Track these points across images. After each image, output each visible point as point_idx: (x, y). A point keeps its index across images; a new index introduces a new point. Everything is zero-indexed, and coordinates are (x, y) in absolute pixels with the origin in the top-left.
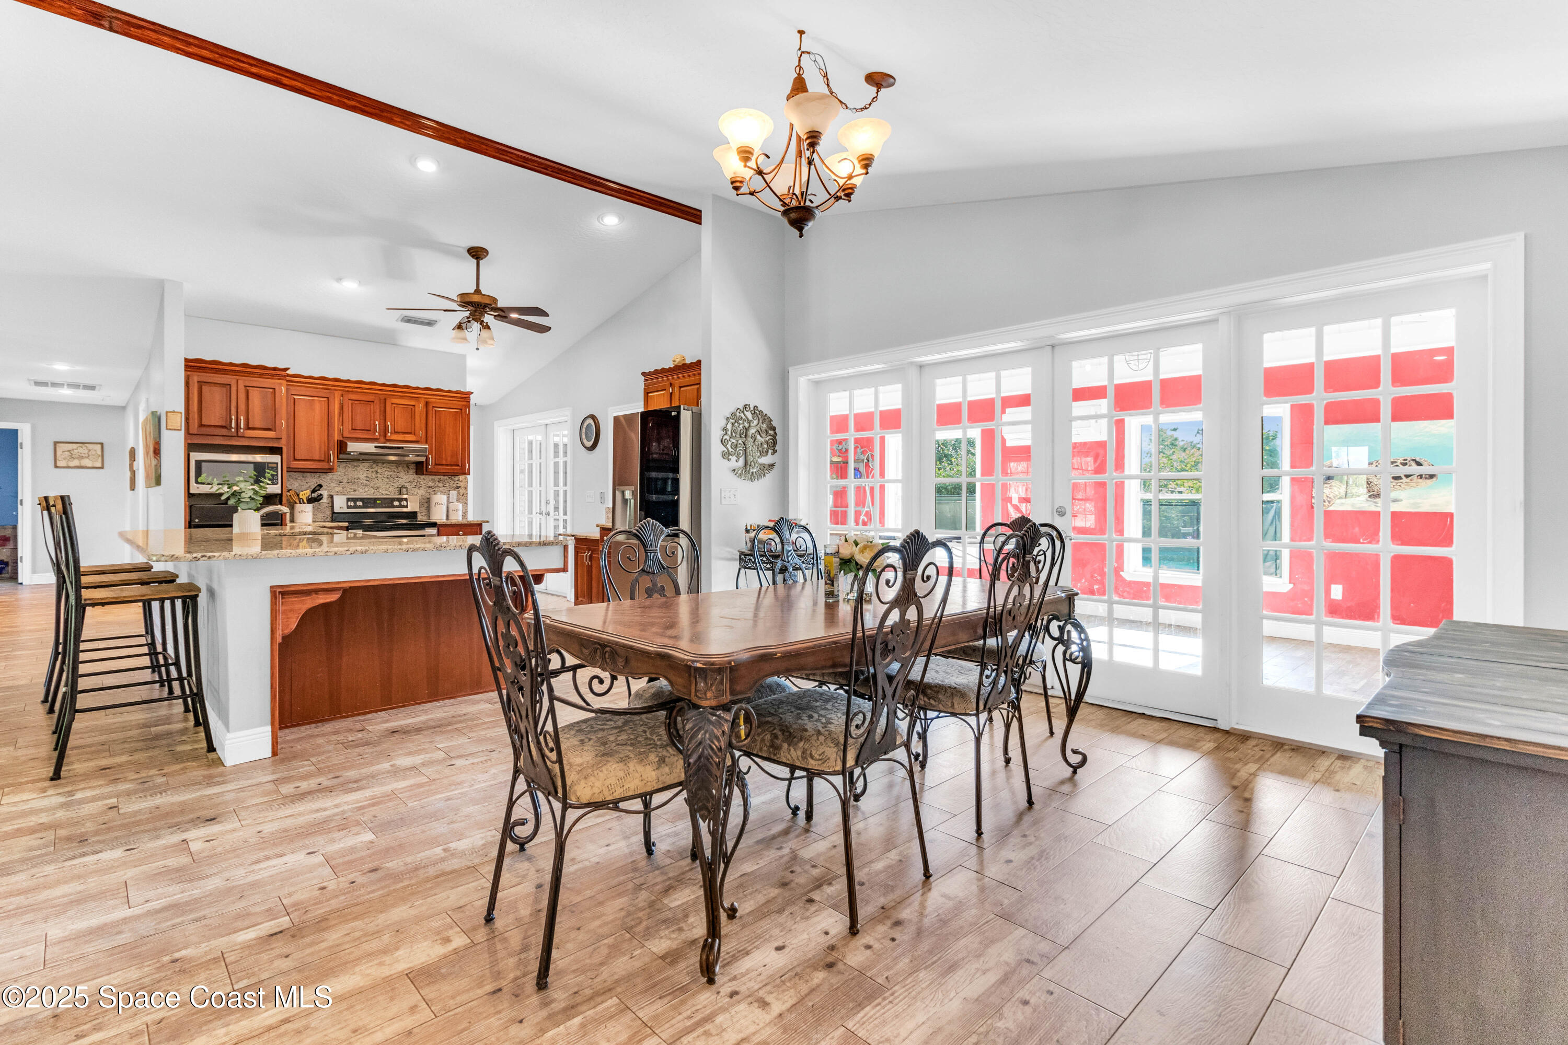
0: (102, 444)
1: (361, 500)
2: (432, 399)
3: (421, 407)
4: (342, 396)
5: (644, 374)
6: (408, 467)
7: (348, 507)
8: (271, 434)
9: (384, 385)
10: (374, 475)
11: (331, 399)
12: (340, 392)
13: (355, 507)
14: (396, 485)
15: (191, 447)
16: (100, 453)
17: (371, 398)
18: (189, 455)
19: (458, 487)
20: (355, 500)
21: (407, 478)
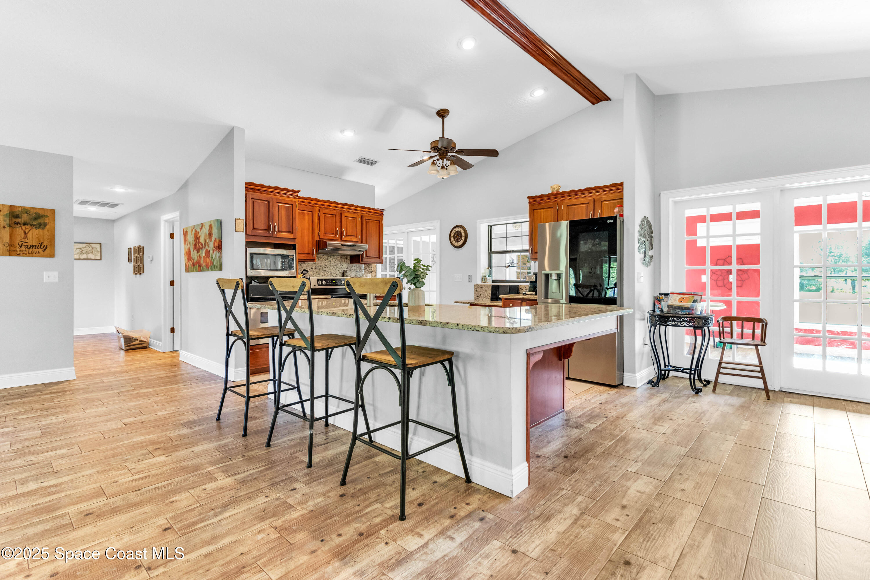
0: (100, 244)
1: (325, 280)
2: (364, 214)
3: (359, 219)
4: (319, 210)
5: (529, 198)
6: (346, 258)
7: (319, 285)
8: (290, 236)
9: (341, 204)
10: (329, 263)
11: (313, 213)
12: (318, 208)
13: (322, 285)
14: (340, 270)
15: (249, 244)
16: (99, 250)
17: (334, 212)
18: (246, 249)
19: (371, 272)
20: (321, 280)
21: (345, 266)
